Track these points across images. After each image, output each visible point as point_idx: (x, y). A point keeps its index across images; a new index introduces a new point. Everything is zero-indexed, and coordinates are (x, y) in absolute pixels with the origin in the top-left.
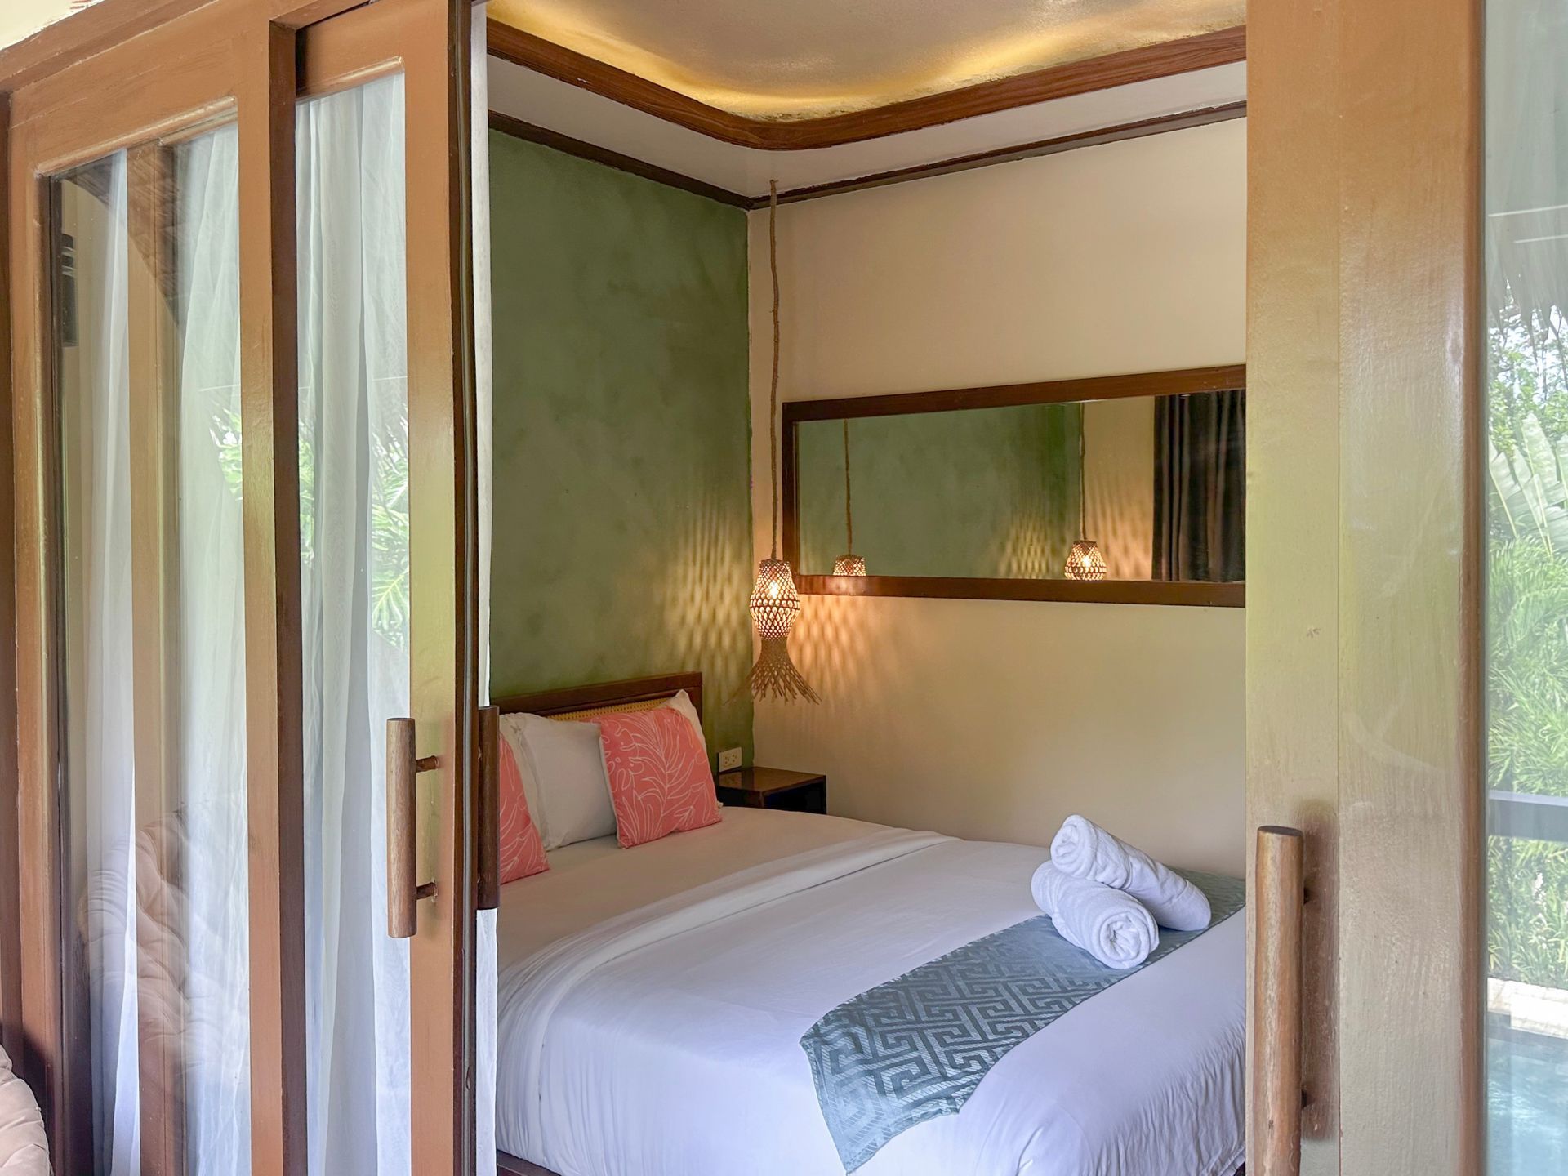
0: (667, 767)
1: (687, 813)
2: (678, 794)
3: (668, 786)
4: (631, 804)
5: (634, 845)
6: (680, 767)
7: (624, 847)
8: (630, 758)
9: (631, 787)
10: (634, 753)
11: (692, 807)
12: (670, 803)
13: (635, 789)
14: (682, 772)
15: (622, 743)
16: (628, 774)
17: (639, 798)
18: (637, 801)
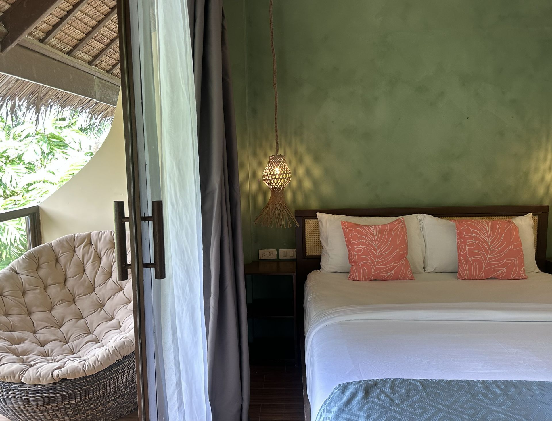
0: (490, 247)
1: (501, 271)
2: (494, 261)
3: (489, 256)
4: (465, 261)
5: (465, 279)
6: (499, 249)
7: (459, 279)
8: (467, 240)
9: (467, 252)
10: (471, 238)
11: (505, 269)
12: (489, 265)
13: (468, 255)
14: (500, 251)
15: (464, 233)
16: (465, 247)
17: (470, 259)
18: (469, 261)
